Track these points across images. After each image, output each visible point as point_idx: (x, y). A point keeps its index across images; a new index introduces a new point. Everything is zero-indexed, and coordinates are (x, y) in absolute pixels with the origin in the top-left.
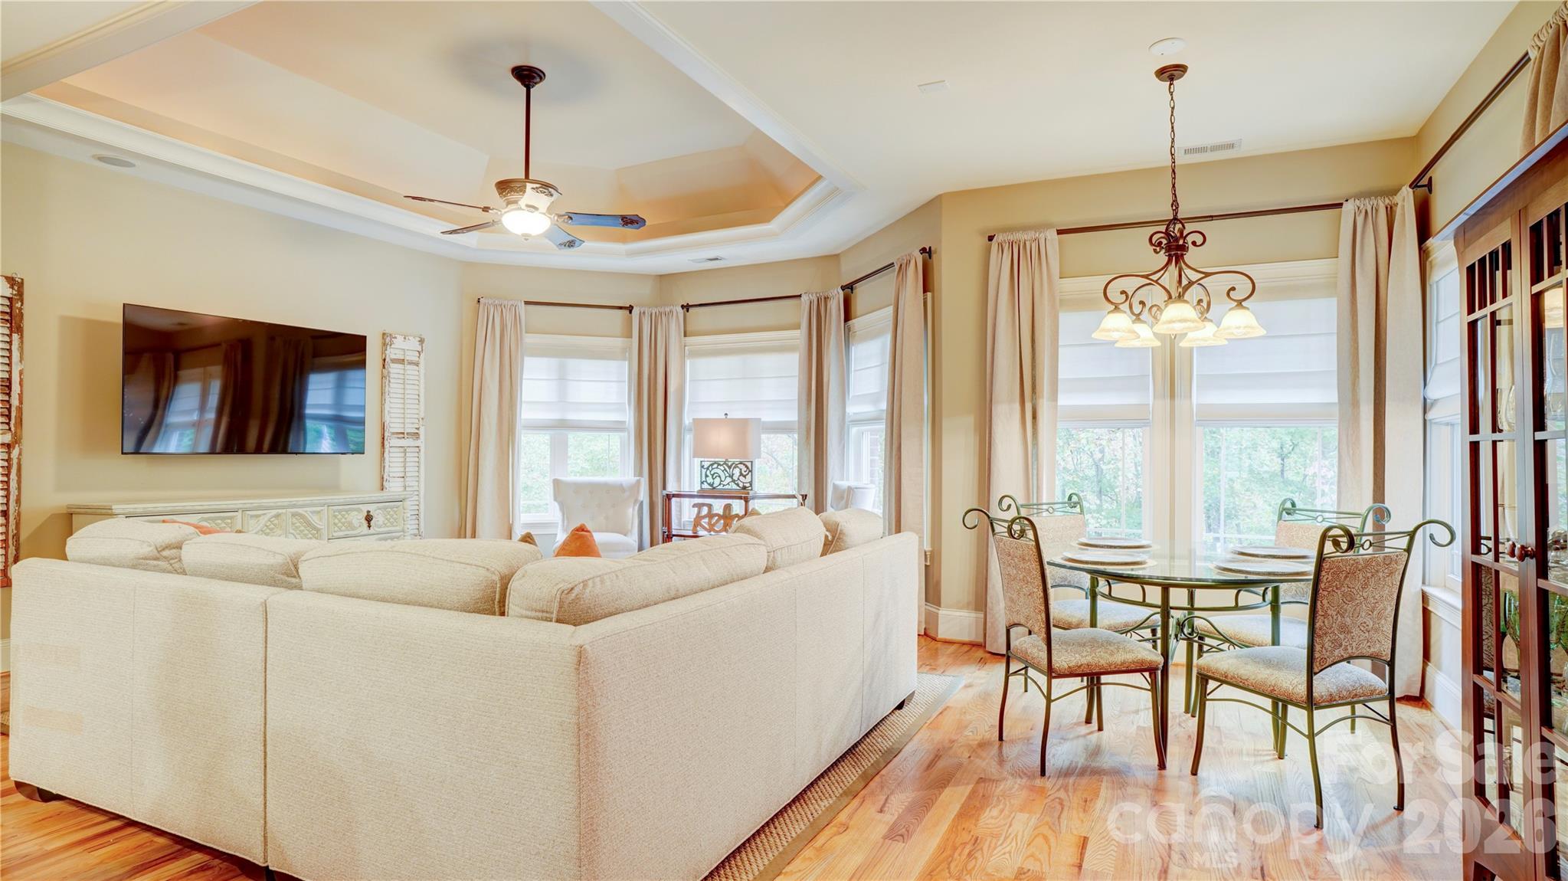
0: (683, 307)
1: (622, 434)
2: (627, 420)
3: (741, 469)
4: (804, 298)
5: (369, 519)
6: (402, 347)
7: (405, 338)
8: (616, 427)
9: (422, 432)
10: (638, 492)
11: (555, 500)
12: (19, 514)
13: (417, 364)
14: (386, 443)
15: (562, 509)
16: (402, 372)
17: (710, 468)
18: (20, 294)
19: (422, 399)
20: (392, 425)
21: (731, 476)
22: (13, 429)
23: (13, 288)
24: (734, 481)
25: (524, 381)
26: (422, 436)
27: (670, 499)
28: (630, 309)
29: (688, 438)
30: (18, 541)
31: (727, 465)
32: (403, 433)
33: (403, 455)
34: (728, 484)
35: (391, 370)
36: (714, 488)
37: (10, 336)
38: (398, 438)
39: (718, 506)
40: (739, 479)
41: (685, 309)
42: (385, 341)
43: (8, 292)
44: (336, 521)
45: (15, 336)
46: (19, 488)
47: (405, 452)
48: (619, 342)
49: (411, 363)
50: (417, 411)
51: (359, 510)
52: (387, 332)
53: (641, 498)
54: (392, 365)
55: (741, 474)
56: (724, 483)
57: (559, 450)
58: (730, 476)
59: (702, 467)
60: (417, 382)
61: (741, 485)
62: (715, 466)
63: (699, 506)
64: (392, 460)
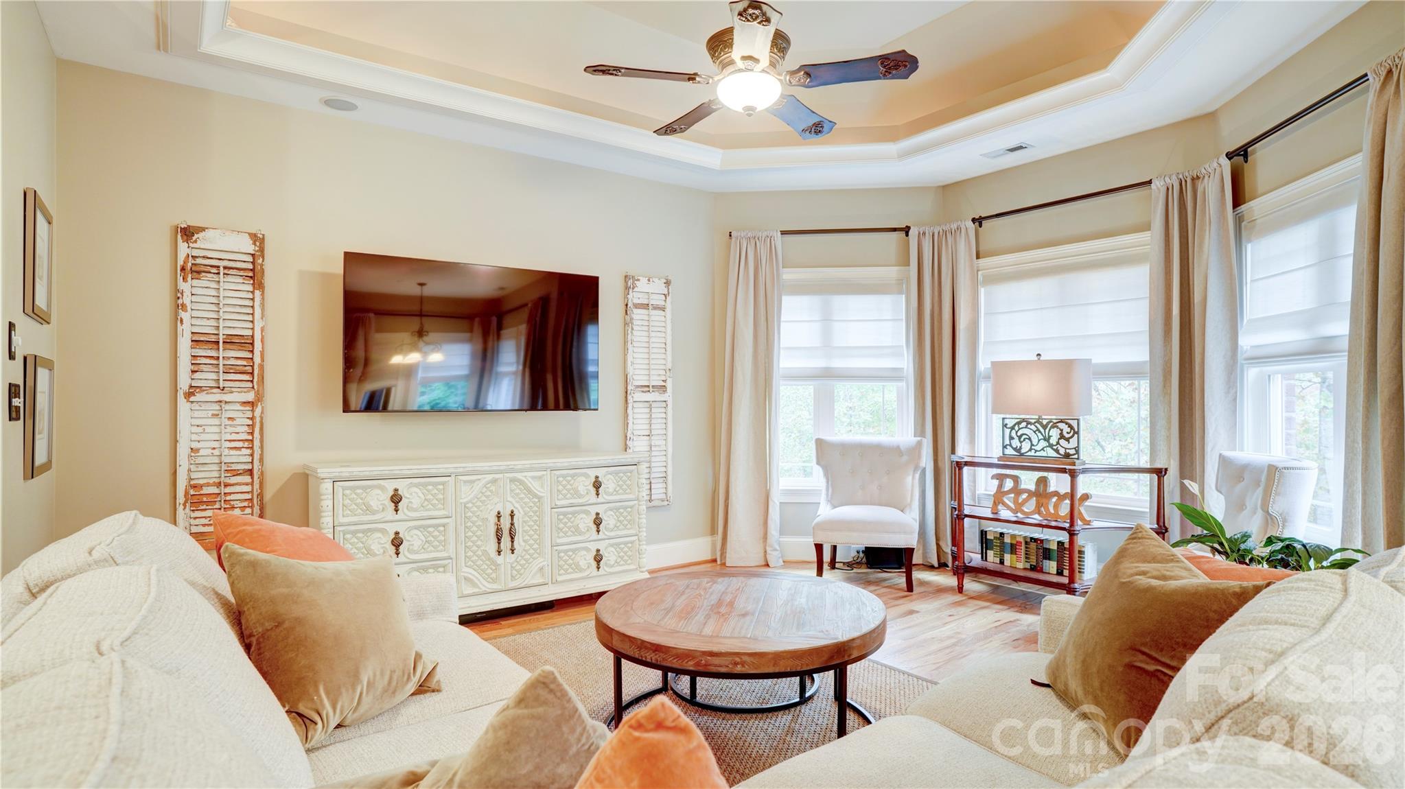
0: (974, 220)
1: (900, 384)
2: (906, 367)
3: (1062, 430)
4: (1158, 185)
5: (597, 485)
6: (647, 289)
7: (649, 280)
8: (893, 375)
9: (669, 385)
10: (919, 457)
11: (818, 463)
12: (262, 473)
13: (663, 309)
14: (629, 397)
15: (826, 474)
16: (646, 318)
17: (1017, 428)
18: (262, 250)
19: (669, 348)
20: (635, 377)
21: (1047, 439)
22: (255, 387)
23: (255, 244)
24: (1051, 446)
25: (782, 324)
26: (669, 389)
27: (960, 469)
28: (906, 230)
29: (985, 389)
30: (262, 500)
31: (1041, 424)
32: (648, 386)
33: (648, 410)
34: (1043, 449)
35: (635, 317)
36: (1022, 455)
37: (253, 292)
38: (643, 391)
39: (1028, 480)
40: (1058, 443)
41: (977, 224)
42: (627, 284)
43: (251, 249)
44: (560, 488)
45: (257, 293)
46: (262, 447)
47: (650, 407)
48: (892, 272)
49: (656, 308)
50: (663, 362)
51: (586, 475)
52: (628, 274)
53: (923, 464)
54: (636, 311)
55: (1062, 437)
56: (1036, 448)
57: (824, 404)
58: (1045, 439)
59: (1005, 426)
60: (663, 329)
61: (1062, 451)
62: (1024, 424)
63: (1001, 478)
64: (636, 416)
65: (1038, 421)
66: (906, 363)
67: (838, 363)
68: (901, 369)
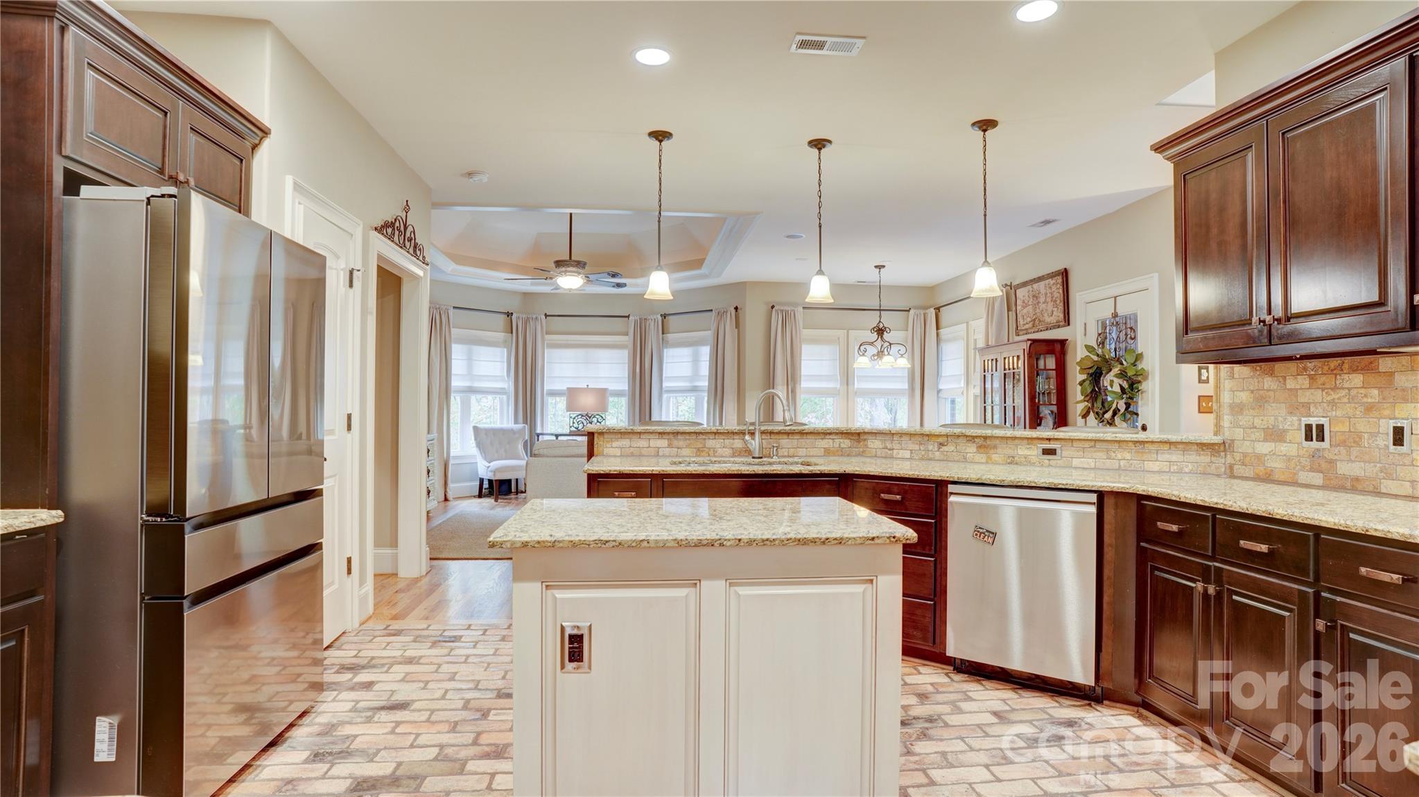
0: (545, 315)
1: (505, 396)
2: (507, 387)
3: (597, 419)
4: (630, 318)
8: (502, 392)
10: (524, 434)
15: (480, 446)
17: (576, 418)
28: (509, 314)
41: (547, 318)
48: (502, 336)
53: (526, 438)
57: (466, 407)
59: (570, 417)
62: (580, 416)
65: (587, 415)
66: (509, 385)
67: (477, 384)
68: (505, 388)
